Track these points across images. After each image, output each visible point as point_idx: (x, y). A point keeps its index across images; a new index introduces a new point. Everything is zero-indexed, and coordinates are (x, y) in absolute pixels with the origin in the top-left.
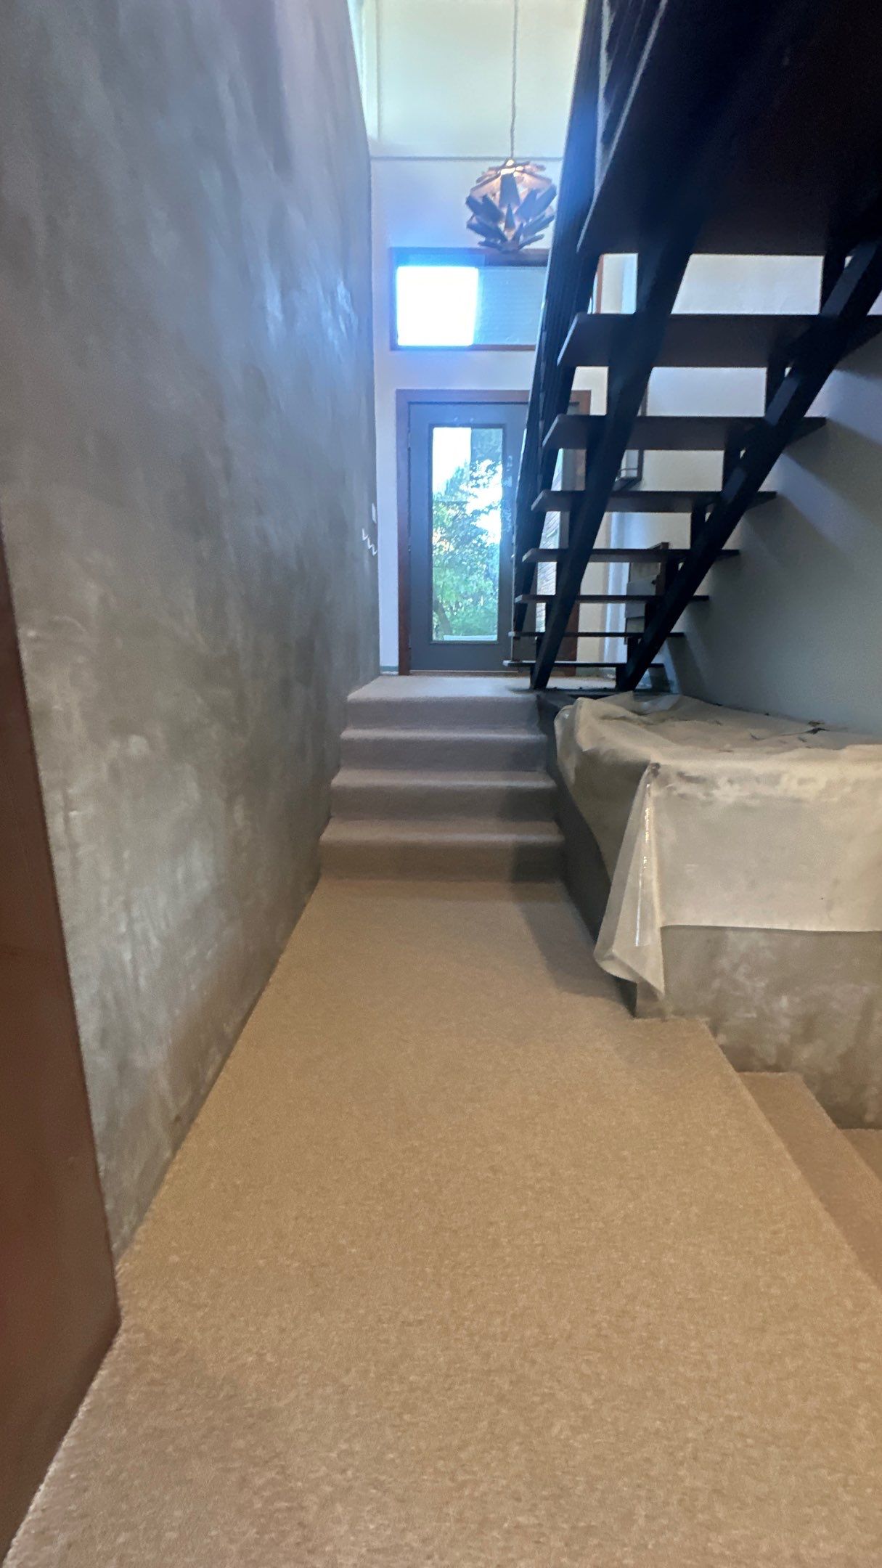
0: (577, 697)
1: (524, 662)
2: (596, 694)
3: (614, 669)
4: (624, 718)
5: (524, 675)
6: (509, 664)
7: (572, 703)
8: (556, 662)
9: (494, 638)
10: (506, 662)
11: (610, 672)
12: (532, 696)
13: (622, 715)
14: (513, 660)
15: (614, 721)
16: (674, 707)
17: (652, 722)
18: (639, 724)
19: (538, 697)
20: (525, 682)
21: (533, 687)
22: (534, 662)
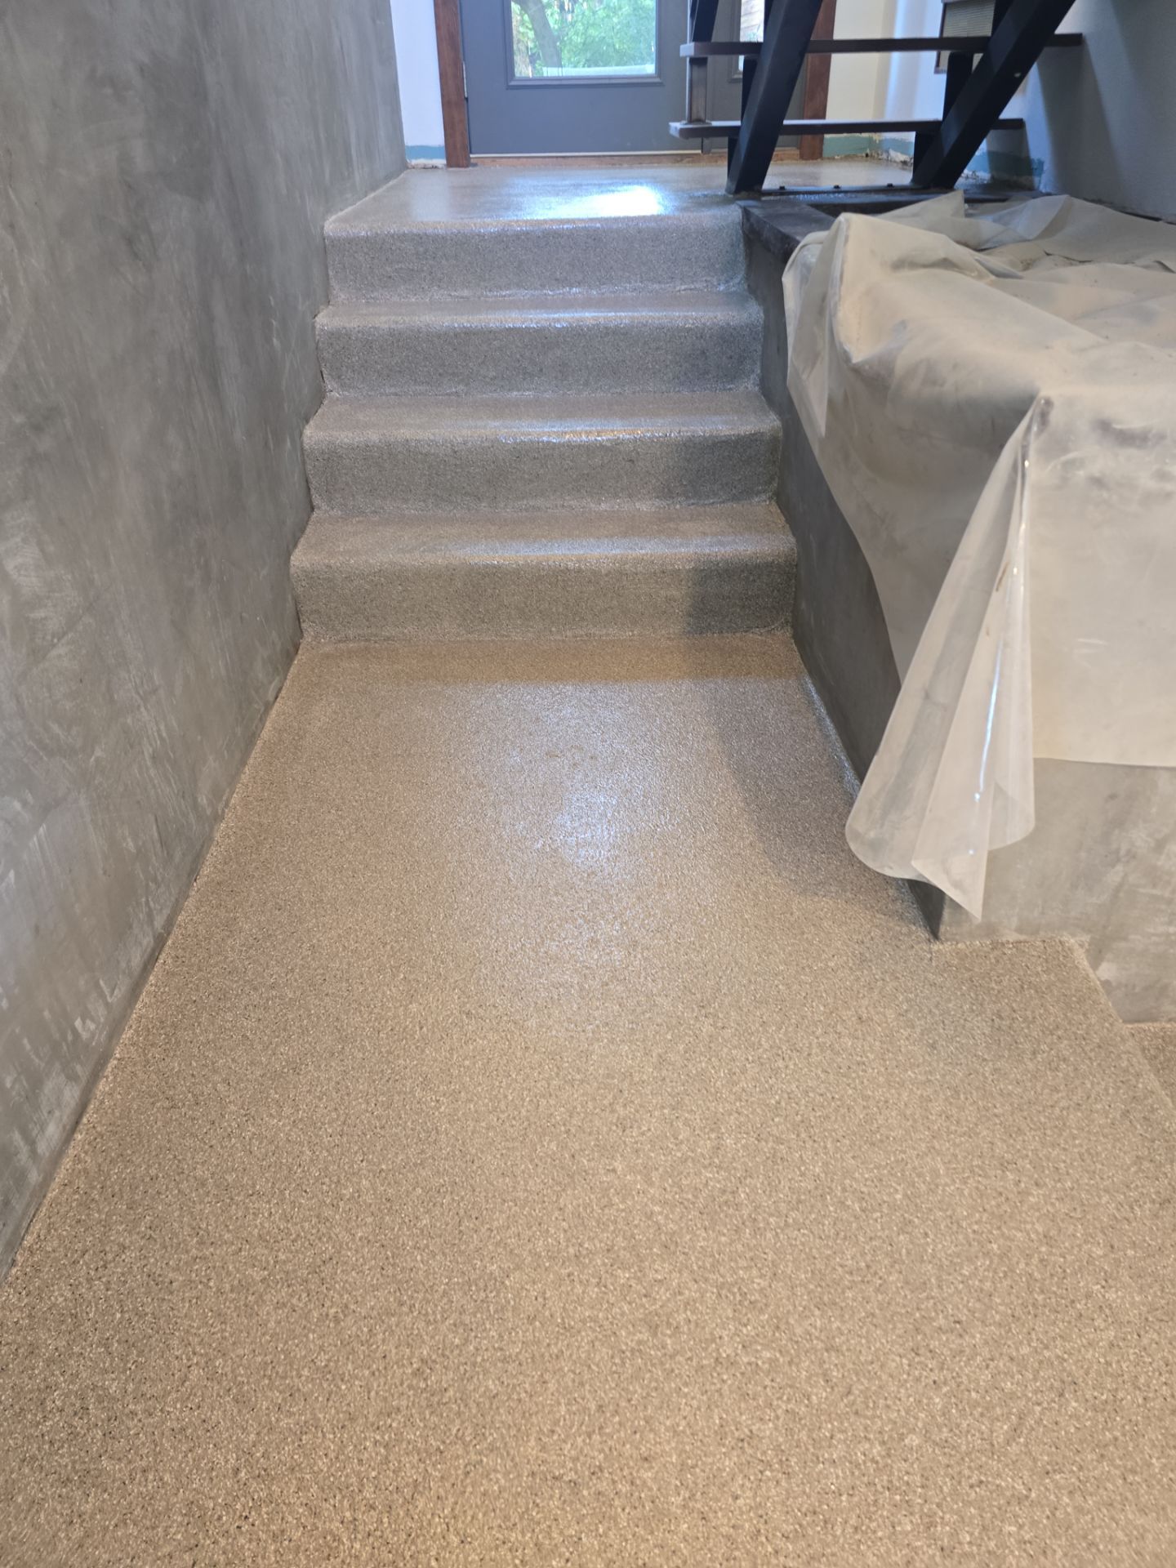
0: (835, 210)
1: (715, 124)
2: (878, 203)
3: (911, 136)
4: (946, 263)
5: (715, 160)
6: (682, 131)
7: (826, 226)
8: (786, 122)
9: (650, 69)
10: (676, 126)
11: (901, 146)
12: (733, 213)
13: (942, 255)
14: (691, 121)
15: (922, 271)
16: (1051, 230)
17: (1008, 269)
18: (980, 277)
19: (746, 213)
20: (718, 175)
21: (733, 187)
22: (738, 123)
